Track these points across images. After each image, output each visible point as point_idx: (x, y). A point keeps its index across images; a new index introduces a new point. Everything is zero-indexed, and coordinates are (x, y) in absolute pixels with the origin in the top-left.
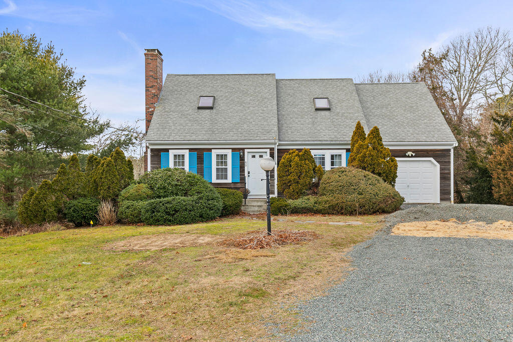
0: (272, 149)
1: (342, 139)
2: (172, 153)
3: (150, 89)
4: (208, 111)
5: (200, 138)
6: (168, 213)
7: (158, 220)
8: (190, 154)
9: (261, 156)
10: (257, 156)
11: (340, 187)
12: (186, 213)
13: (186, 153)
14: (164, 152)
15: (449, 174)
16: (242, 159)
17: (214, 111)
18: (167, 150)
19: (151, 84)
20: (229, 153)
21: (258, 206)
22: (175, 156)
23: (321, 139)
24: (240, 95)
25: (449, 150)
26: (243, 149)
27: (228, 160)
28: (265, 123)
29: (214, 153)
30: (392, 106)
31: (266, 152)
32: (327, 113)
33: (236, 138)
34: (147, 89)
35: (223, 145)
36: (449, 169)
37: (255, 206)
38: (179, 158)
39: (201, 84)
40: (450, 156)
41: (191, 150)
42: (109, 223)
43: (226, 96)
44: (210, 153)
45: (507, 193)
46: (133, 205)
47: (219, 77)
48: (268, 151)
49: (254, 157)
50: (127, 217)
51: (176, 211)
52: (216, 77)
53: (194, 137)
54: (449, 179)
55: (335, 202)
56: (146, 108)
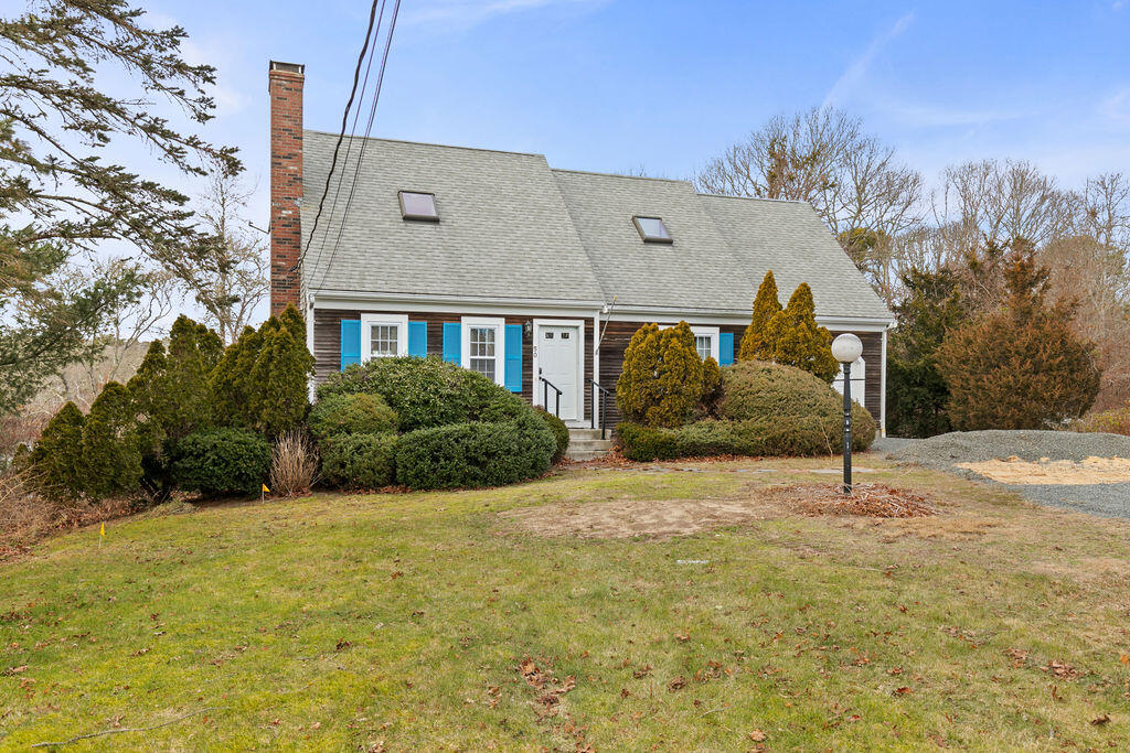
0: (589, 321)
1: (713, 305)
2: (367, 321)
3: (285, 162)
4: (428, 227)
5: (437, 289)
6: (473, 461)
7: (449, 478)
8: (410, 326)
9: (565, 336)
10: (557, 334)
11: (780, 400)
12: (510, 459)
13: (402, 323)
14: (348, 318)
15: (879, 379)
16: (527, 340)
17: (443, 227)
18: (356, 315)
19: (286, 151)
20: (499, 326)
21: (585, 444)
22: (374, 328)
23: (676, 303)
24: (489, 196)
25: (880, 334)
26: (531, 318)
27: (496, 343)
28: (565, 264)
29: (467, 325)
30: (769, 244)
31: (577, 327)
32: (667, 249)
33: (518, 294)
34: (276, 160)
35: (486, 309)
36: (879, 371)
37: (579, 444)
38: (384, 336)
39: (387, 161)
40: (880, 345)
41: (413, 316)
42: (299, 491)
43: (457, 197)
44: (457, 324)
45: (981, 413)
46: (369, 445)
47: (426, 151)
48: (581, 324)
49: (550, 336)
50: (357, 473)
51: (490, 455)
52: (418, 149)
53: (421, 287)
54: (879, 390)
55: (777, 431)
56: (272, 208)
